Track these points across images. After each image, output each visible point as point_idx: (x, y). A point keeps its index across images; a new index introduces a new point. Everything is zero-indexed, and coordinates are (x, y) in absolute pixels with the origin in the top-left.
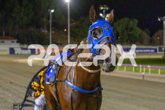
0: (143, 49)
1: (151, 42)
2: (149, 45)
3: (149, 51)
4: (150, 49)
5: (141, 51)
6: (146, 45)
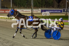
0: (54, 10)
1: (59, 7)
2: (57, 8)
3: (57, 11)
4: (58, 10)
5: (53, 11)
6: (55, 8)
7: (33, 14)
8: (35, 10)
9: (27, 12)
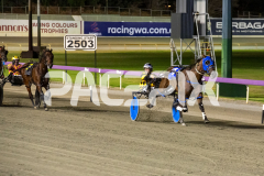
7: (43, 44)
8: (51, 22)
9: (11, 34)
